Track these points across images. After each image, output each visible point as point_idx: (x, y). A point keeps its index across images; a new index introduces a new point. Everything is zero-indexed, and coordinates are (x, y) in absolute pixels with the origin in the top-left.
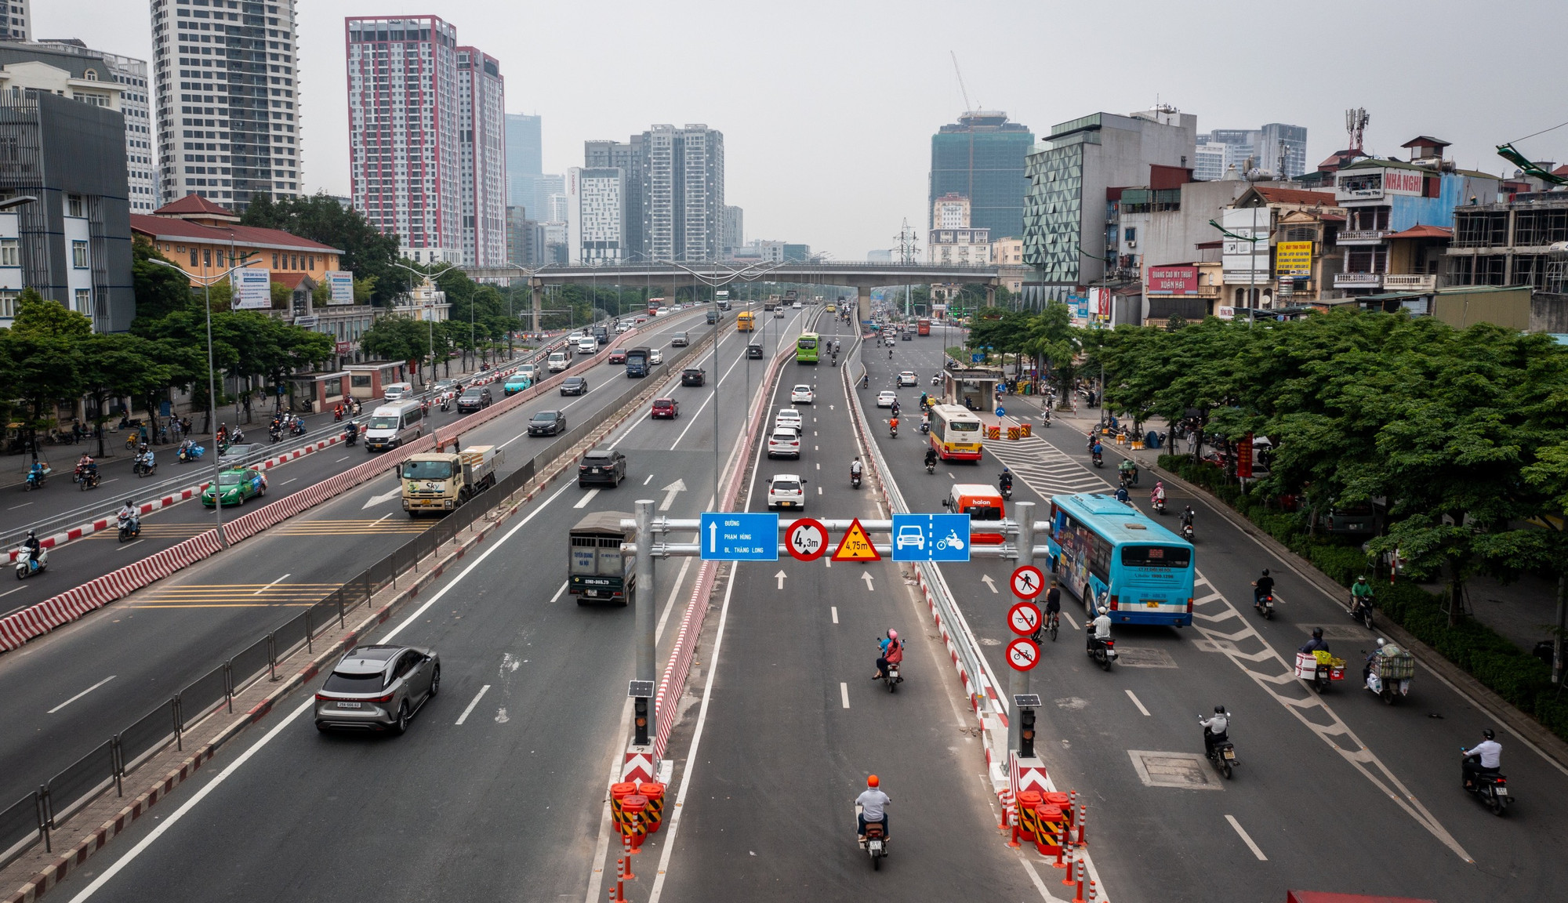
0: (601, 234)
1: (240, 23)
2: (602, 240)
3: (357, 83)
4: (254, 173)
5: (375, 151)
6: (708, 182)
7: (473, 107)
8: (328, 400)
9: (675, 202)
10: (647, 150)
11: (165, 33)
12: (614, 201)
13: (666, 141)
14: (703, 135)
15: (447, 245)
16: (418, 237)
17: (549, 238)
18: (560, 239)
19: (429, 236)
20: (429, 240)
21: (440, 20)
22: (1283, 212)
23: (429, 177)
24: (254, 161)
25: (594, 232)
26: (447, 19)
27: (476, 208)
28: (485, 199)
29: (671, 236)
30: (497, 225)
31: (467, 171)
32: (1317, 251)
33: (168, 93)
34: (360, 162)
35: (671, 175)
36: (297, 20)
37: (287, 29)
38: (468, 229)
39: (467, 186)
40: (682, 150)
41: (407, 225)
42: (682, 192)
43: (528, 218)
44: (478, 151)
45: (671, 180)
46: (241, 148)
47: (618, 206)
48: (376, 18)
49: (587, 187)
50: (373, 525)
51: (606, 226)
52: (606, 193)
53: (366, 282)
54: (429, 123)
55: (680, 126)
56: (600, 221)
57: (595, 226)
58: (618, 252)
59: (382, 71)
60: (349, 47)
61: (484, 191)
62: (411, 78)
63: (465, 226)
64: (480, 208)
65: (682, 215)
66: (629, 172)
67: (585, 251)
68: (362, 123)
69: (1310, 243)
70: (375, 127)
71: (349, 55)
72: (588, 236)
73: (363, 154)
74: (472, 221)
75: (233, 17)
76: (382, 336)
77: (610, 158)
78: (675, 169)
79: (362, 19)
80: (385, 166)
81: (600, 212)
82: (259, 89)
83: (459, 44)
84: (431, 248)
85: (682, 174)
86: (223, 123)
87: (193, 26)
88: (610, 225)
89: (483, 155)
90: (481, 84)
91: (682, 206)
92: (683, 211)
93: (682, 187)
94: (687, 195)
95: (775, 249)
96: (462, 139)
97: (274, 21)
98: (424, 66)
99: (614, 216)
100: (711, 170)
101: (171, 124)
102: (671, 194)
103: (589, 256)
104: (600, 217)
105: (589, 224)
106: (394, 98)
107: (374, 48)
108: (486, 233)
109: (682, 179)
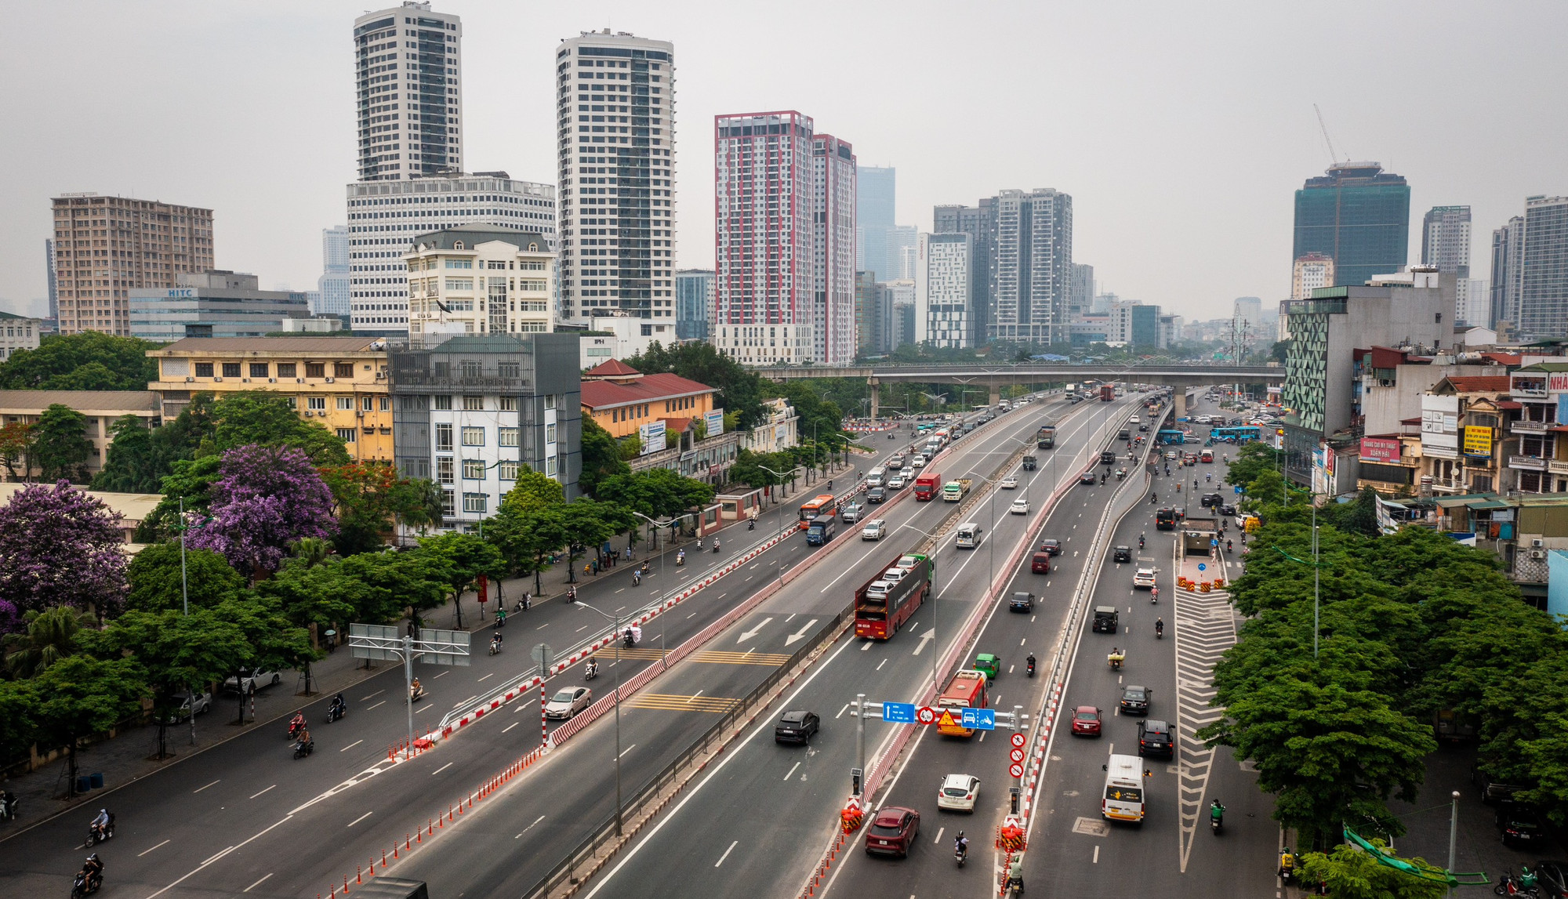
0: (947, 297)
1: (629, 145)
2: (949, 303)
3: (724, 174)
4: (637, 274)
5: (738, 236)
6: (1055, 245)
7: (827, 190)
8: (707, 527)
9: (1022, 264)
10: (994, 215)
11: (569, 156)
12: (961, 266)
13: (1014, 206)
14: (1051, 199)
15: (800, 321)
16: (773, 314)
17: (898, 299)
18: (907, 300)
19: (783, 313)
20: (784, 317)
21: (799, 114)
22: (1472, 400)
23: (786, 259)
24: (637, 263)
25: (941, 295)
26: (805, 113)
27: (827, 284)
28: (835, 275)
29: (1017, 300)
30: (846, 298)
31: (819, 250)
32: (1496, 435)
33: (569, 207)
34: (724, 246)
35: (1018, 239)
36: (676, 137)
37: (668, 148)
38: (819, 304)
39: (819, 264)
40: (1030, 214)
41: (764, 303)
42: (1029, 255)
43: (878, 282)
44: (831, 231)
45: (1018, 244)
46: (626, 252)
47: (965, 270)
48: (742, 115)
49: (935, 252)
50: (745, 657)
51: (953, 290)
52: (953, 257)
53: (733, 414)
54: (786, 209)
55: (1028, 190)
56: (946, 284)
57: (942, 289)
58: (964, 315)
59: (746, 163)
60: (717, 143)
61: (835, 268)
62: (772, 169)
63: (817, 301)
64: (831, 284)
65: (1028, 278)
66: (977, 235)
67: (931, 315)
68: (727, 211)
69: (1490, 429)
70: (738, 214)
71: (717, 150)
72: (935, 300)
73: (727, 239)
74: (823, 297)
75: (624, 140)
76: (745, 468)
77: (958, 222)
78: (1023, 233)
79: (729, 116)
80: (746, 250)
81: (947, 277)
82: (643, 201)
83: (815, 133)
84: (785, 325)
85: (1029, 237)
86: (613, 232)
87: (592, 150)
88: (957, 288)
89: (835, 234)
90: (835, 168)
91: (1029, 269)
92: (1029, 274)
93: (1029, 251)
94: (1033, 259)
95: (1123, 310)
96: (816, 220)
97: (657, 142)
98: (784, 157)
99: (961, 280)
100: (1058, 234)
101: (571, 233)
102: (1018, 258)
103: (935, 320)
104: (947, 280)
105: (936, 288)
106: (756, 188)
107: (739, 142)
108: (835, 306)
109: (1029, 242)
